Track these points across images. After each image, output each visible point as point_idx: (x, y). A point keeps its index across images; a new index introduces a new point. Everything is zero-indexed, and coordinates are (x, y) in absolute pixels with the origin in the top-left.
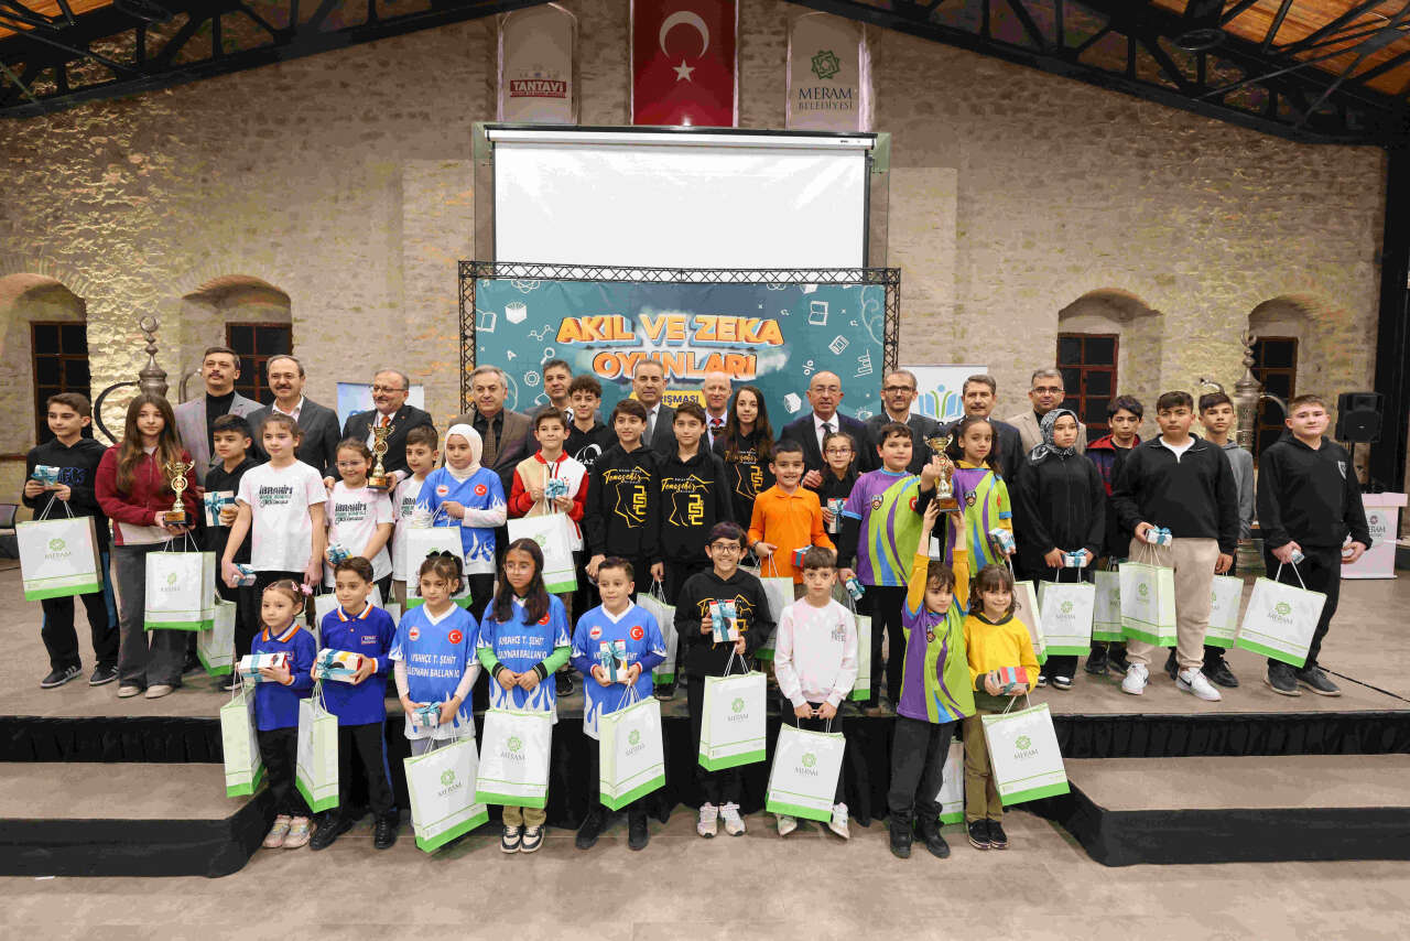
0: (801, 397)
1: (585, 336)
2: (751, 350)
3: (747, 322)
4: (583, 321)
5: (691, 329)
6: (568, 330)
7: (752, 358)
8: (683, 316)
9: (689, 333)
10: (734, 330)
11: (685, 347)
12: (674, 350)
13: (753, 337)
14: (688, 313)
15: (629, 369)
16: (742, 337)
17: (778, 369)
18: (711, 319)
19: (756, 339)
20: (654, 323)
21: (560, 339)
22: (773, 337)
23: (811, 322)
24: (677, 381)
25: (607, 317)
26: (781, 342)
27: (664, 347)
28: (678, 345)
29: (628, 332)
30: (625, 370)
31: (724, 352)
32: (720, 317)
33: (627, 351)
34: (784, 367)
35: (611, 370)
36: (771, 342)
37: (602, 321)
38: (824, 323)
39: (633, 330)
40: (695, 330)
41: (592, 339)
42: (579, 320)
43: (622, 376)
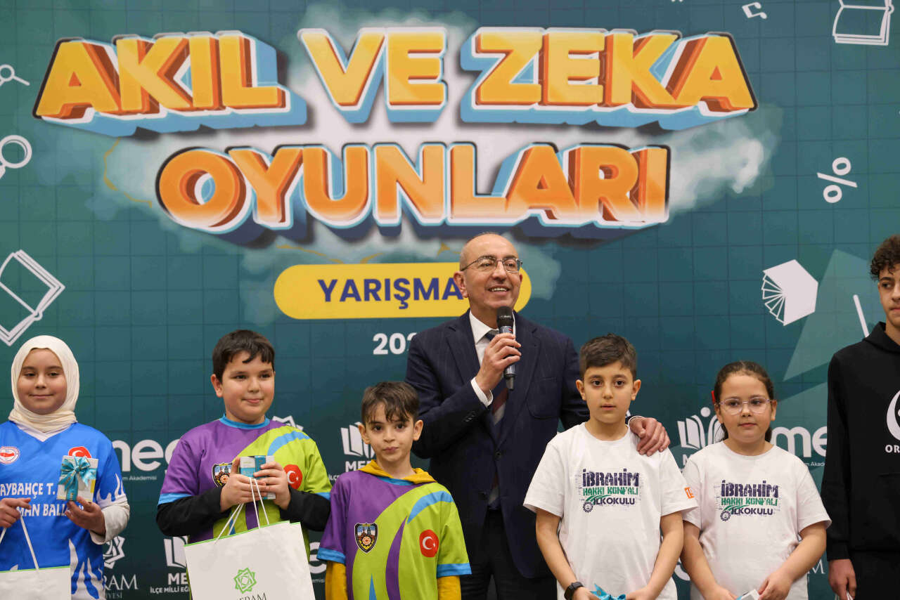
0: (816, 270)
1: (132, 99)
2: (652, 130)
3: (637, 46)
4: (122, 53)
5: (461, 71)
6: (75, 81)
7: (656, 158)
8: (438, 33)
9: (457, 86)
10: (597, 74)
11: (446, 129)
12: (411, 140)
13: (656, 90)
14: (450, 23)
15: (271, 197)
16: (620, 92)
17: (738, 188)
18: (524, 38)
19: (670, 100)
20: (348, 56)
21: (49, 109)
22: (716, 90)
23: (840, 39)
24: (424, 233)
25: (200, 40)
26: (742, 101)
27: (380, 130)
28: (426, 124)
29: (264, 87)
30: (257, 203)
31: (568, 140)
32: (554, 33)
33: (267, 142)
34: (759, 180)
35: (212, 206)
36: (714, 105)
37: (183, 53)
38: (882, 39)
39: (283, 78)
40: (476, 74)
41: (153, 107)
42: (109, 49)
43: (249, 221)
